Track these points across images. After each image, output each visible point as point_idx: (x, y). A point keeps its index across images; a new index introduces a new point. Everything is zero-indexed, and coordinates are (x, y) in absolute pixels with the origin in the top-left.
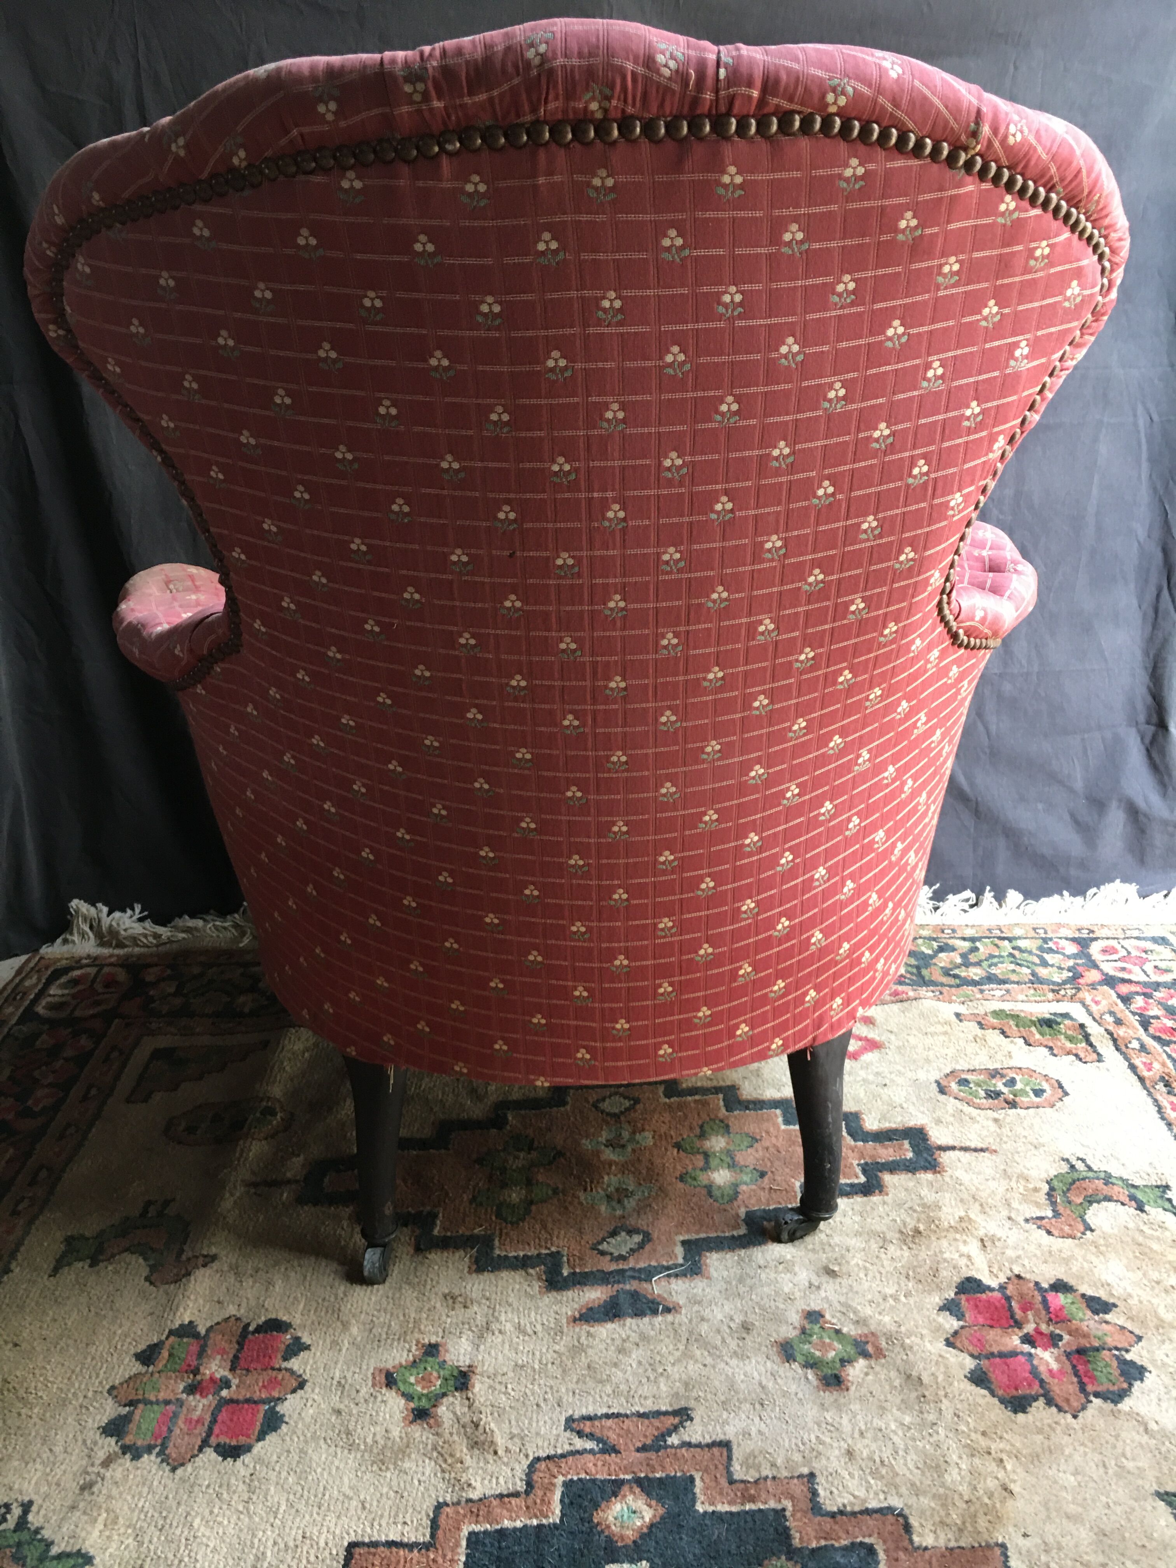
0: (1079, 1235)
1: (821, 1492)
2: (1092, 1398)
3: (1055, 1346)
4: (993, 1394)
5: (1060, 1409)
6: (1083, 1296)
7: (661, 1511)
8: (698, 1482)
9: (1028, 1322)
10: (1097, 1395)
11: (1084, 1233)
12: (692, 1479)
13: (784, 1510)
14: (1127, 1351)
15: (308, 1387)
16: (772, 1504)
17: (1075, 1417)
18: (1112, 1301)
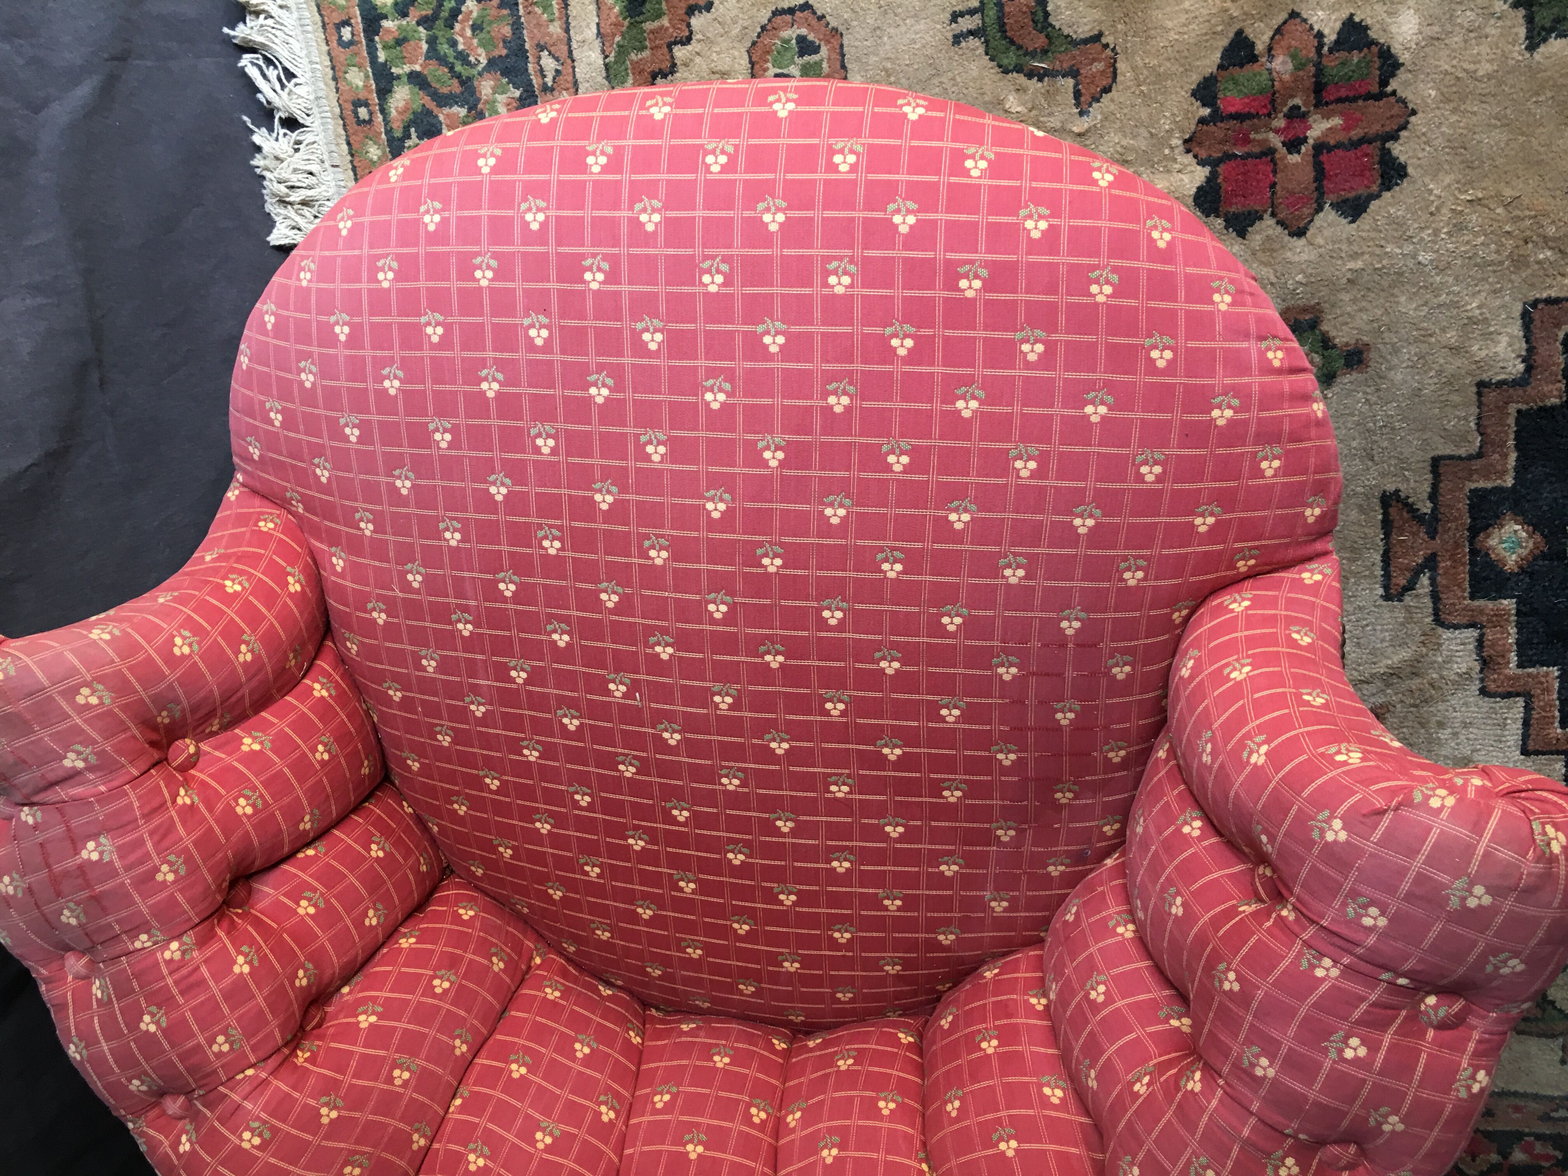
0: (1108, 52)
2: (1389, 89)
3: (1304, 116)
4: (1378, 196)
5: (1404, 127)
6: (1221, 67)
9: (1266, 140)
10: (1384, 83)
11: (1106, 46)
14: (1320, 35)
17: (1414, 112)
18: (1231, 35)
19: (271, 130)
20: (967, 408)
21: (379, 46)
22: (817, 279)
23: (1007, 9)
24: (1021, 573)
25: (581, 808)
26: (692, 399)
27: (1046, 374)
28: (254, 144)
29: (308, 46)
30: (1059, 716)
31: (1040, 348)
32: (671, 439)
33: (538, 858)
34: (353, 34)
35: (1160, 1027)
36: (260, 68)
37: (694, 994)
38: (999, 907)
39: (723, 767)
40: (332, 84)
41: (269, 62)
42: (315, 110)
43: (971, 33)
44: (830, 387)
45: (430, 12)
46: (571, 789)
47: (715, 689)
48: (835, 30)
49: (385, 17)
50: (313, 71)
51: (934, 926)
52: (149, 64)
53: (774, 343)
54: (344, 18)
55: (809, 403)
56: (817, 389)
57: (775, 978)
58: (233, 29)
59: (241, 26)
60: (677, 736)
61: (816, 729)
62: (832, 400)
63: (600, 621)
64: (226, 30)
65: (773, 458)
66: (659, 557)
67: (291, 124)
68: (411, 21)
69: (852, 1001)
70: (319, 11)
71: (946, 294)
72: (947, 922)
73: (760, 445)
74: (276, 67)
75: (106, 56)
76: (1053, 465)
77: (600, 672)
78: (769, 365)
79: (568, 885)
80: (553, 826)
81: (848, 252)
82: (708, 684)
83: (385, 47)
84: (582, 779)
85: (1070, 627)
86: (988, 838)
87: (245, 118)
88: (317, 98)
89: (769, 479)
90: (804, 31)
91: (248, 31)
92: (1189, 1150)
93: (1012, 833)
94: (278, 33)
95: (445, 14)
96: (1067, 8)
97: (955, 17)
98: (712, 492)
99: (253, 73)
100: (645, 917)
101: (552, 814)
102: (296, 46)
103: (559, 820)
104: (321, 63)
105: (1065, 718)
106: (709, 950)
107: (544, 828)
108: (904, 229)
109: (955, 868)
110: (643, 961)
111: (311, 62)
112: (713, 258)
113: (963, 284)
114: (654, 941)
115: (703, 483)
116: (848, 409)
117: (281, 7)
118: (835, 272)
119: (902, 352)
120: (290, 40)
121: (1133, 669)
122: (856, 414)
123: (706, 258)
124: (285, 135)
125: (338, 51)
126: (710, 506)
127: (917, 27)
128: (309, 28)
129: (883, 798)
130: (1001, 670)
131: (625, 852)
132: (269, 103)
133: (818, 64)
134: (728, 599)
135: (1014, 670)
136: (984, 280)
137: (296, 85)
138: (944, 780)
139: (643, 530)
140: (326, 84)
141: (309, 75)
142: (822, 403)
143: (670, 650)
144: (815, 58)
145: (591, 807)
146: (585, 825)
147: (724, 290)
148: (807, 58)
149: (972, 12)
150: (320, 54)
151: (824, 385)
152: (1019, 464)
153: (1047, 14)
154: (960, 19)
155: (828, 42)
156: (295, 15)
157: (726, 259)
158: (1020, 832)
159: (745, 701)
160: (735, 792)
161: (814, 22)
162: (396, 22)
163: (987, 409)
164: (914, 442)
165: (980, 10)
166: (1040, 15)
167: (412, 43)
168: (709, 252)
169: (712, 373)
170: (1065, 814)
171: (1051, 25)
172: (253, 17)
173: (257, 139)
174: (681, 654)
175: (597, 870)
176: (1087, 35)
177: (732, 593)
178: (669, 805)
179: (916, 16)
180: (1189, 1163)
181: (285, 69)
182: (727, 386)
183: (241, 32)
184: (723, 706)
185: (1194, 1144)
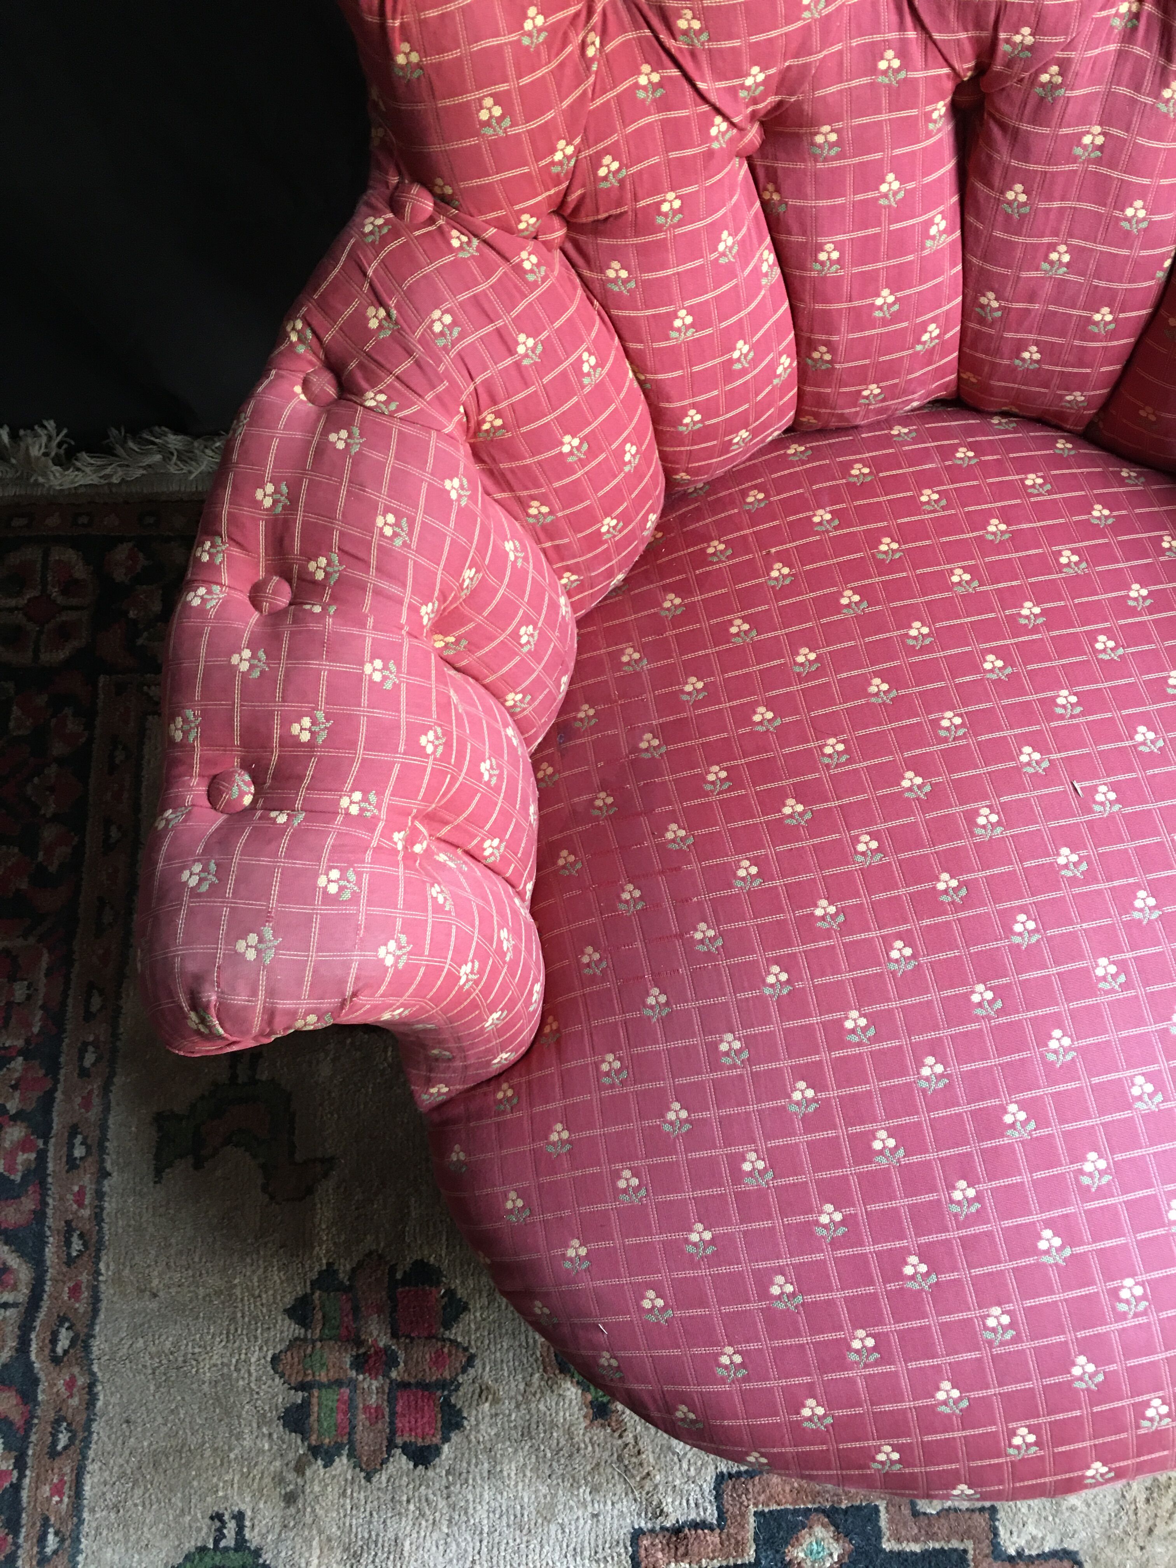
1: (1002, 1531)
7: (849, 1547)
8: (883, 1516)
12: (876, 1509)
13: (965, 1551)
15: (478, 1362)
16: (955, 1544)
20: (829, 1215)
22: (1021, 1317)
24: (724, 1047)
25: (1103, 631)
26: (1119, 1157)
27: (761, 1265)
30: (637, 894)
31: (775, 1290)
32: (1129, 1107)
33: (1134, 550)
35: (462, 631)
37: (915, 441)
38: (630, 655)
39: (964, 736)
44: (977, 1206)
46: (1121, 651)
47: (999, 830)
51: (689, 613)
53: (1048, 1240)
55: (994, 1184)
56: (989, 1202)
57: (834, 495)
60: (1024, 758)
61: (877, 813)
62: (971, 1193)
63: (1148, 871)
65: (1014, 1114)
66: (1104, 967)
69: (744, 493)
71: (886, 1329)
72: (677, 621)
73: (1032, 1125)
76: (725, 1169)
77: (1129, 810)
78: (1046, 1215)
79: (1090, 530)
80: (1128, 597)
81: (997, 1351)
82: (1008, 833)
84: (1111, 669)
85: (655, 997)
86: (666, 733)
89: (1012, 1090)
92: (414, 546)
93: (643, 745)
98: (1069, 1057)
100: (994, 521)
101: (1133, 612)
103: (1122, 607)
105: (630, 893)
106: (913, 506)
107: (1137, 591)
108: (946, 1385)
109: (688, 688)
110: (981, 464)
112: (1136, 1315)
113: (870, 1342)
114: (975, 494)
115: (1080, 1064)
116: (951, 1187)
118: (1005, 1328)
119: (913, 1259)
121: (578, 961)
122: (940, 1184)
123: (1145, 1313)
126: (1066, 1041)
129: (787, 750)
130: (711, 933)
131: (1040, 594)
134: (1016, 940)
135: (698, 936)
136: (849, 1349)
138: (729, 790)
139: (1131, 993)
142: (981, 1187)
143: (1062, 861)
145: (1092, 637)
146: (1090, 613)
147: (1115, 1284)
151: (984, 1207)
152: (760, 1165)
157: (1123, 1316)
158: (635, 749)
159: (962, 824)
160: (943, 711)
163: (810, 1217)
164: (872, 1167)
168: (1143, 1320)
169: (1103, 1192)
170: (596, 780)
174: (1048, 860)
175: (1063, 560)
177: (1015, 949)
178: (1009, 670)
180: (410, 534)
182: (1086, 1180)
184: (985, 811)
185: (412, 555)
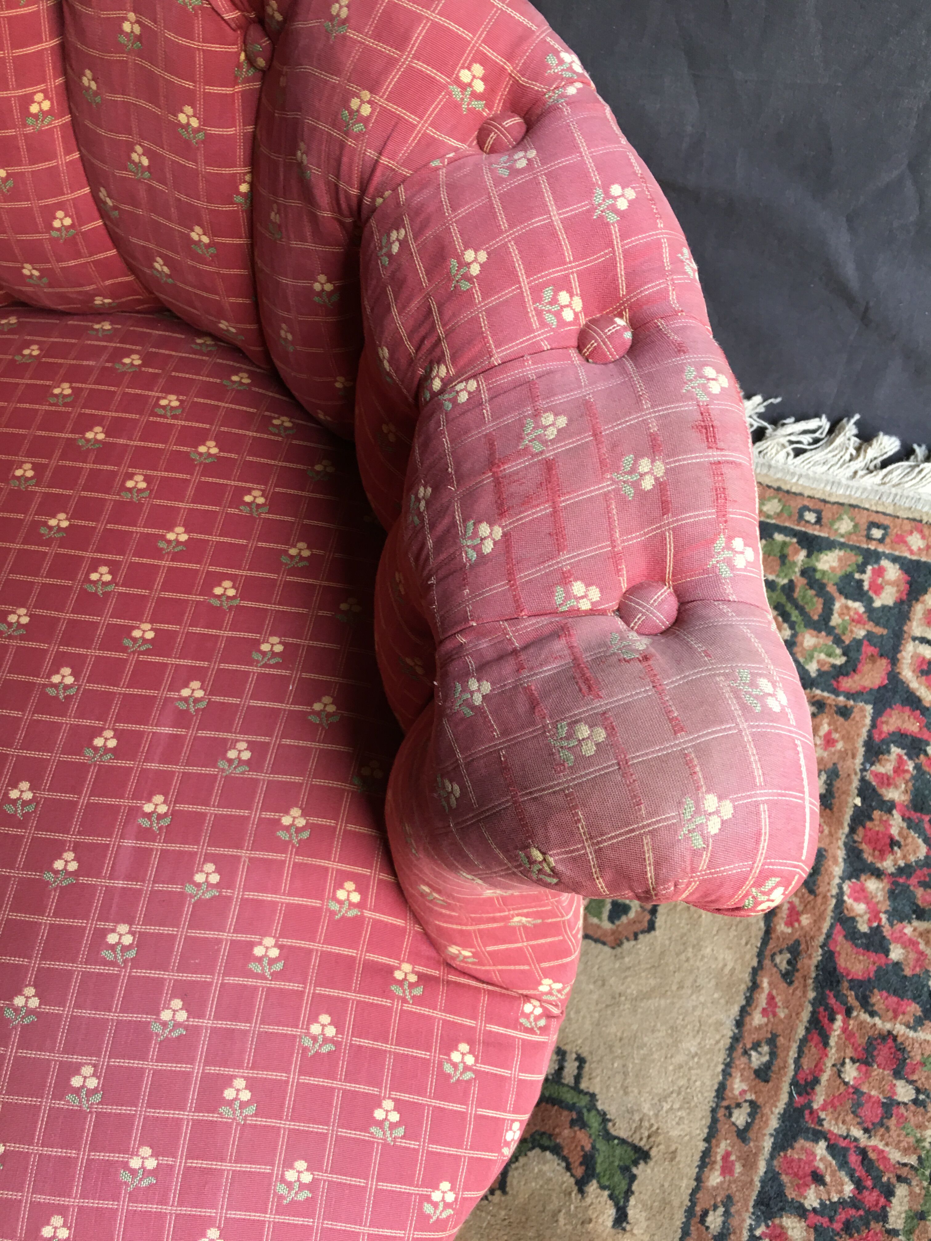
19: (761, 416)
21: (788, 539)
23: (565, 1113)
28: (755, 395)
29: (815, 479)
34: (808, 522)
36: (814, 431)
40: (775, 485)
41: (816, 441)
42: (761, 460)
43: (561, 1068)
45: (796, 595)
48: (620, 944)
49: (809, 556)
50: (793, 474)
52: (852, 338)
54: (824, 521)
58: (855, 423)
59: (855, 431)
64: (857, 417)
67: (759, 435)
68: (796, 576)
70: (837, 503)
74: (810, 444)
75: (871, 304)
83: (784, 544)
87: (779, 400)
88: (770, 466)
90: (632, 915)
91: (848, 434)
94: (836, 459)
95: (789, 607)
96: (540, 1171)
97: (581, 1060)
99: (813, 424)
102: (821, 469)
104: (796, 484)
111: (801, 476)
117: (856, 473)
120: (826, 468)
124: (752, 426)
125: (799, 503)
127: (588, 1022)
128: (828, 488)
132: (783, 425)
133: (598, 915)
137: (788, 454)
140: (778, 480)
141: (792, 468)
144: (605, 914)
148: (608, 907)
149: (578, 1078)
150: (804, 487)
153: (544, 1149)
154: (577, 1064)
155: (613, 932)
156: (844, 481)
161: (637, 927)
162: (800, 563)
165: (576, 1088)
166: (545, 1142)
167: (778, 568)
171: (533, 1148)
172: (857, 445)
173: (758, 399)
176: (509, 1179)
179: (598, 1025)
181: (804, 451)
183: (850, 429)
